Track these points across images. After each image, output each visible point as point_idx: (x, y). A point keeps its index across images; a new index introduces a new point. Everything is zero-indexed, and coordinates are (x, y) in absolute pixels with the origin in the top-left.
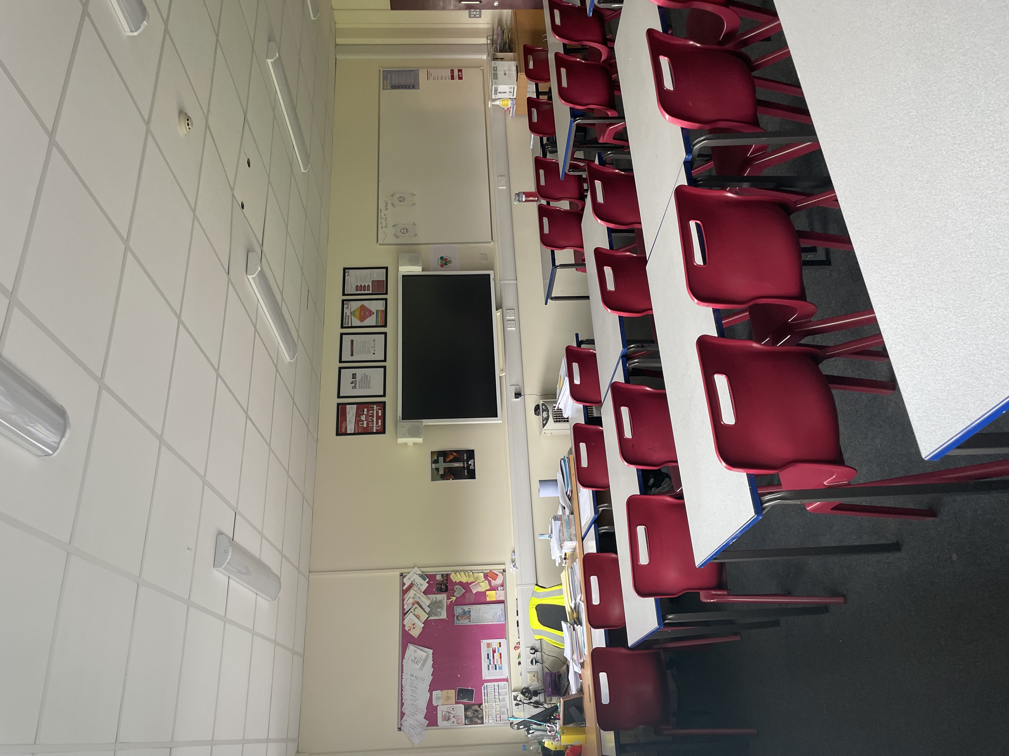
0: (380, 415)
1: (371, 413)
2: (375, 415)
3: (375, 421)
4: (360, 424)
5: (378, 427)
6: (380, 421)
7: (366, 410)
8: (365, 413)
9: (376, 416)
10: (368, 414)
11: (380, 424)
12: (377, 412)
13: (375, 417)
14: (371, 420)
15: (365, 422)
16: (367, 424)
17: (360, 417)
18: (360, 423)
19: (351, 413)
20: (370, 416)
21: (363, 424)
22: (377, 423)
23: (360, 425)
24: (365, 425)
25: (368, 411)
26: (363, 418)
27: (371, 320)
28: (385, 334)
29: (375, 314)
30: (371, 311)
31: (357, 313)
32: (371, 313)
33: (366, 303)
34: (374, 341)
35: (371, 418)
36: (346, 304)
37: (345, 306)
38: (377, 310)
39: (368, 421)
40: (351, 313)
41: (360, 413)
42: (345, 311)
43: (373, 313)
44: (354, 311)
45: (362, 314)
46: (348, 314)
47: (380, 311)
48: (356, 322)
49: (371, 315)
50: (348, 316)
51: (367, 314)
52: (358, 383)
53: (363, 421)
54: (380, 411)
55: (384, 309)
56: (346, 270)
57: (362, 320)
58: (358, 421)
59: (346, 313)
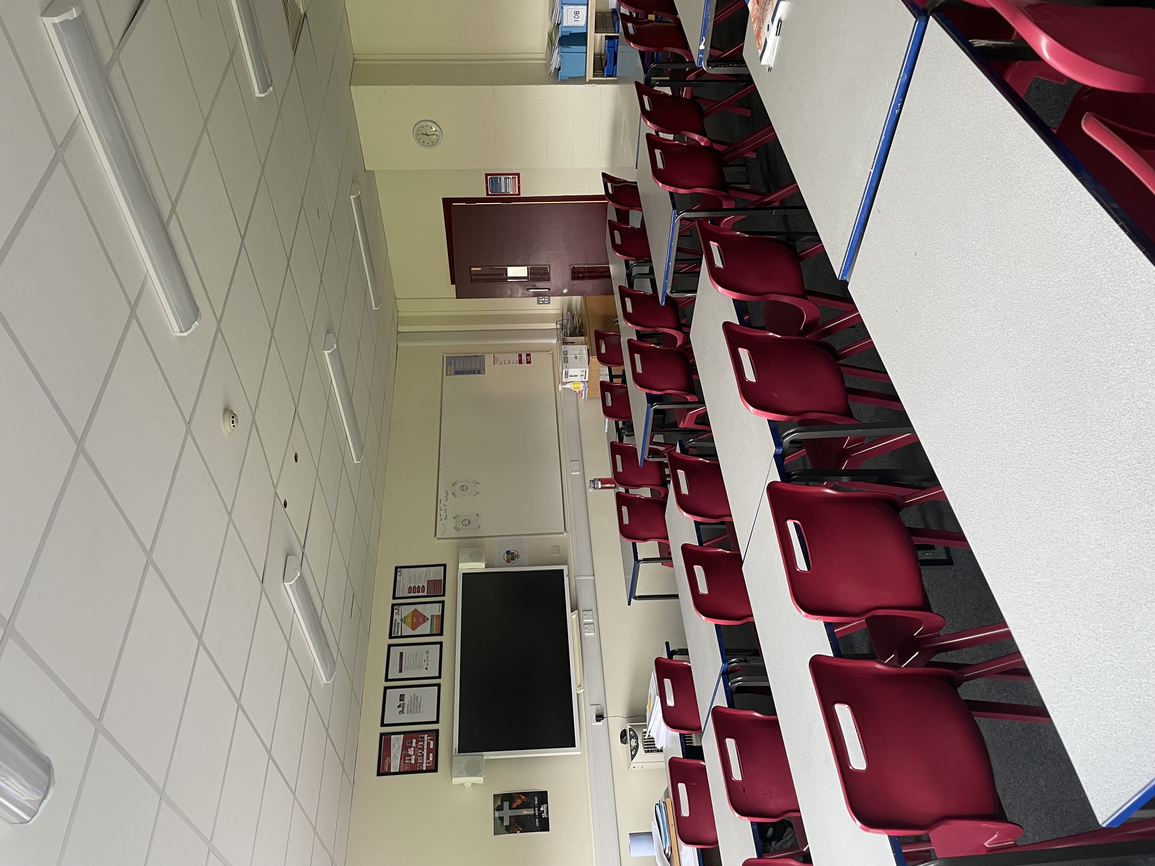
0: (431, 747)
1: (421, 745)
2: (425, 747)
3: (425, 755)
4: (407, 760)
5: (429, 763)
6: (431, 755)
7: (414, 741)
8: (414, 745)
9: (427, 749)
10: (417, 746)
11: (431, 759)
12: (429, 744)
13: (425, 750)
14: (420, 754)
15: (413, 757)
16: (416, 760)
17: (408, 751)
18: (407, 758)
19: (396, 745)
20: (420, 749)
21: (411, 760)
22: (428, 758)
23: (407, 762)
24: (413, 762)
25: (417, 743)
26: (411, 751)
27: (425, 628)
28: (441, 643)
29: (430, 620)
30: (425, 616)
31: (409, 620)
32: (425, 619)
33: (419, 607)
34: (427, 652)
35: (421, 751)
36: (396, 609)
37: (395, 611)
38: (432, 616)
39: (416, 756)
40: (402, 620)
41: (408, 745)
42: (395, 617)
43: (428, 619)
44: (405, 617)
45: (415, 621)
46: (398, 621)
47: (435, 617)
48: (407, 630)
49: (424, 622)
50: (398, 623)
51: (420, 620)
52: (406, 706)
53: (410, 756)
54: (432, 742)
55: (440, 614)
56: (399, 570)
57: (414, 628)
58: (405, 756)
59: (396, 620)
